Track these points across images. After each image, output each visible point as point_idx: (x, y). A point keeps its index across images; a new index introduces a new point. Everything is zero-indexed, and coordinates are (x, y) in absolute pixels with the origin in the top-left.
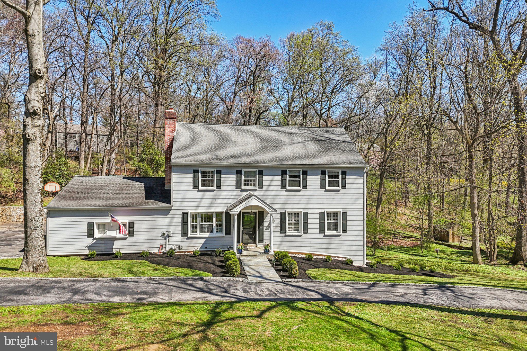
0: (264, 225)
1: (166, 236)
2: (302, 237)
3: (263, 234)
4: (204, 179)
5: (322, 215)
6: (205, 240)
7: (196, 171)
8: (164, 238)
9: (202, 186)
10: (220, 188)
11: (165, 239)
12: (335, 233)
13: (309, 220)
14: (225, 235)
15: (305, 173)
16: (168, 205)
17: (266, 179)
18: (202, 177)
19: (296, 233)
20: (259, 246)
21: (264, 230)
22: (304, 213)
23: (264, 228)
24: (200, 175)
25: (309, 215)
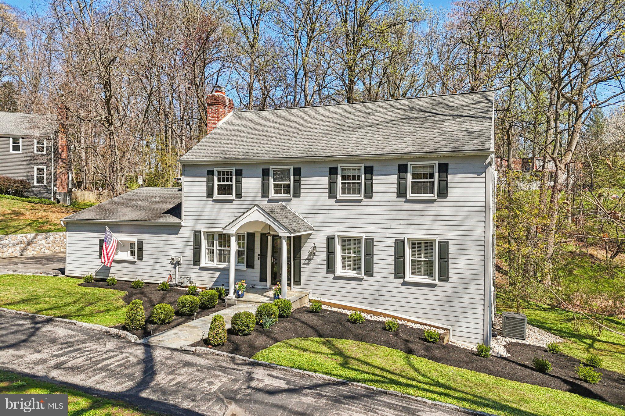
0: (302, 257)
1: (176, 264)
2: (363, 282)
3: (300, 271)
4: (222, 183)
5: (399, 244)
6: (219, 273)
7: (210, 173)
8: (173, 266)
9: (219, 193)
10: (241, 197)
11: (175, 268)
12: (425, 279)
13: (375, 252)
14: (247, 268)
15: (369, 170)
16: (178, 220)
17: (306, 183)
18: (219, 181)
19: (353, 274)
20: (293, 289)
21: (302, 266)
22: (366, 239)
23: (302, 261)
24: (215, 178)
25: (375, 243)
